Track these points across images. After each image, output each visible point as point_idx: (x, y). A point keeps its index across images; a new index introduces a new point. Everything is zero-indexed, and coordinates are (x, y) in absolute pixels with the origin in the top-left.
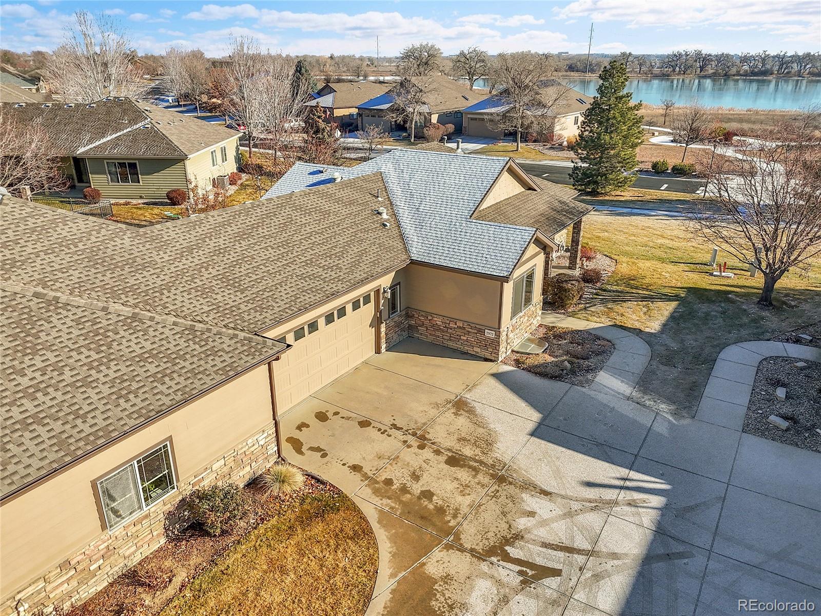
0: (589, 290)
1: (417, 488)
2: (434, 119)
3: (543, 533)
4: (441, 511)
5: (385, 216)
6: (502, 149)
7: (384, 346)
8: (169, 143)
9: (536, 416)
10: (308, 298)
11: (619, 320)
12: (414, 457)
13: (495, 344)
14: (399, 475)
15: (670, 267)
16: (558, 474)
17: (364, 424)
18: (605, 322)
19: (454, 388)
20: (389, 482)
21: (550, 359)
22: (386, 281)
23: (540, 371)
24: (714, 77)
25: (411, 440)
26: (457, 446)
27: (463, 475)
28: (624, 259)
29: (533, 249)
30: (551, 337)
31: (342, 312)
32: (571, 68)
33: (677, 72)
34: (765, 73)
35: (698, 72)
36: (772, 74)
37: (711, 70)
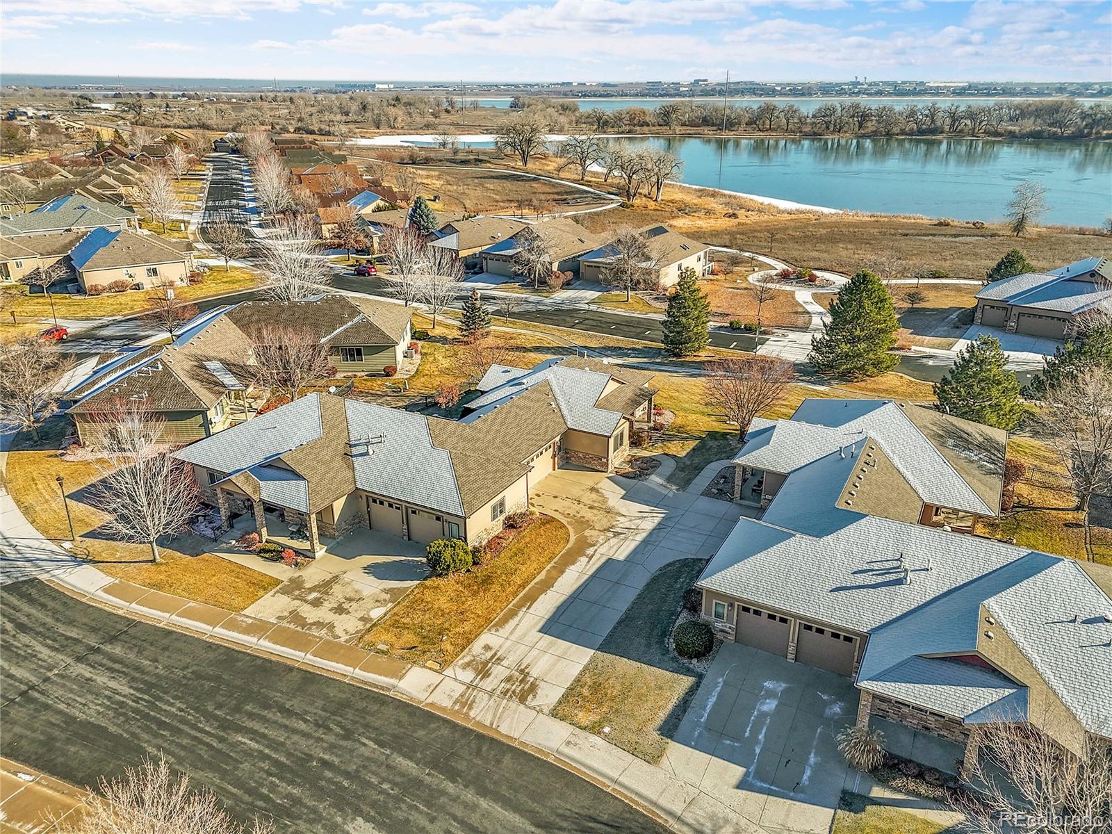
0: (655, 435)
1: (579, 516)
2: (555, 267)
3: (621, 525)
4: (588, 521)
5: (554, 406)
6: (614, 299)
7: (556, 467)
8: (383, 333)
9: (624, 492)
10: (532, 448)
11: (667, 451)
12: (576, 507)
13: (607, 464)
14: (572, 513)
15: (706, 419)
16: (628, 510)
17: (555, 497)
18: (660, 452)
19: (590, 484)
20: (569, 514)
21: (630, 470)
22: (558, 439)
23: (626, 476)
24: (873, 136)
25: (574, 502)
26: (592, 503)
27: (595, 511)
28: (682, 414)
29: (623, 421)
30: (632, 461)
31: (541, 453)
32: (706, 122)
33: (832, 129)
34: (933, 131)
35: (857, 129)
36: (942, 132)
37: (871, 126)
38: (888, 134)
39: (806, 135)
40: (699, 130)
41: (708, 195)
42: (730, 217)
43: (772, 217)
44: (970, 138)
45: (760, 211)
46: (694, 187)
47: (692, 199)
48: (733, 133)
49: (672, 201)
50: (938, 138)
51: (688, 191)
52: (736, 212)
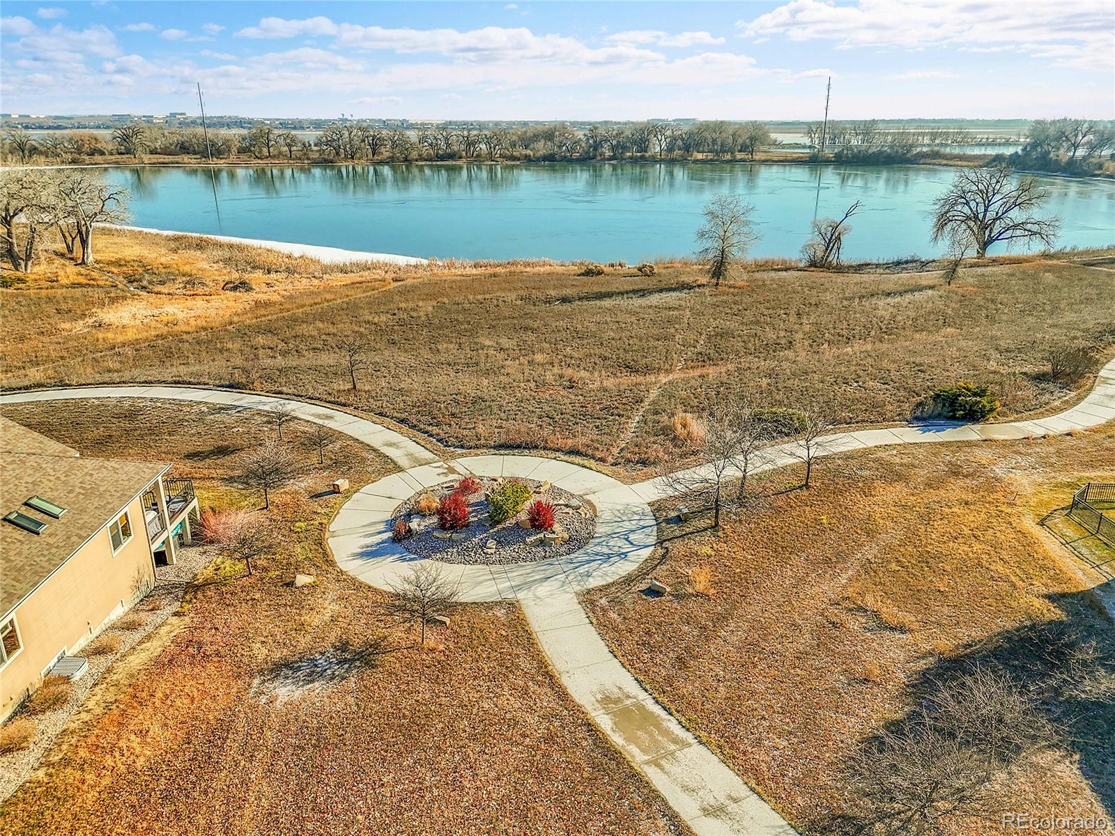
24: (390, 161)
32: (184, 148)
33: (343, 156)
34: (452, 156)
35: (370, 156)
36: (461, 158)
37: (385, 153)
38: (406, 160)
39: (316, 163)
40: (177, 158)
41: (189, 247)
42: (235, 288)
43: (316, 282)
44: (489, 163)
45: (289, 271)
46: (166, 233)
47: (159, 256)
48: (223, 161)
49: (117, 263)
50: (458, 163)
51: (154, 241)
52: (246, 276)
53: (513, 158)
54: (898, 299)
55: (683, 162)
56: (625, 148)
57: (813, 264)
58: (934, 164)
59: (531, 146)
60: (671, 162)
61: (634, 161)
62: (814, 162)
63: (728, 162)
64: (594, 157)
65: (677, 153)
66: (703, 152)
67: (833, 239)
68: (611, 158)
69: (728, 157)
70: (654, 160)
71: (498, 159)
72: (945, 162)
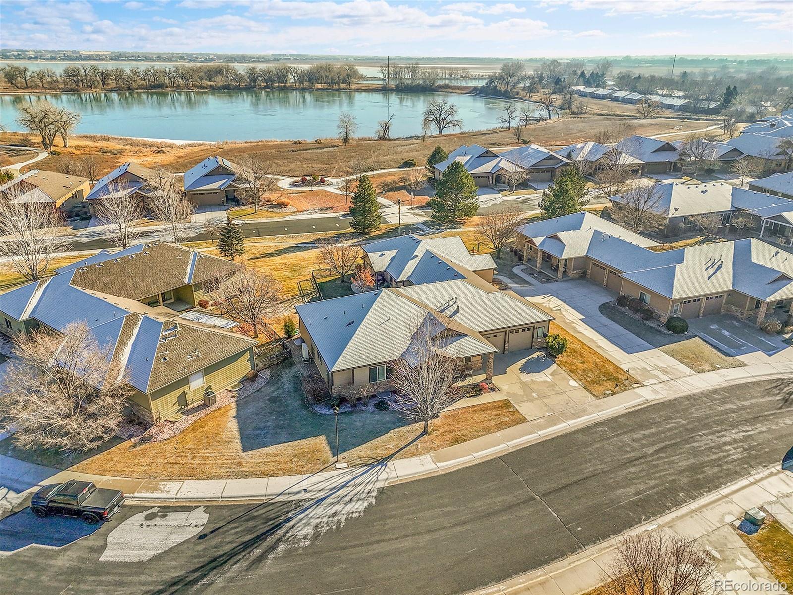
6: (243, 213)
24: (117, 90)
33: (82, 86)
34: (161, 86)
35: (101, 86)
37: (112, 83)
38: (129, 89)
39: (63, 91)
44: (186, 90)
50: (164, 91)
53: (202, 87)
54: (405, 147)
55: (310, 90)
56: (273, 81)
57: (380, 138)
58: (446, 92)
59: (213, 79)
60: (303, 90)
61: (280, 89)
62: (384, 90)
63: (337, 90)
64: (255, 87)
65: (306, 84)
66: (321, 83)
67: (386, 129)
68: (265, 87)
69: (336, 87)
70: (292, 89)
71: (192, 88)
72: (451, 91)
